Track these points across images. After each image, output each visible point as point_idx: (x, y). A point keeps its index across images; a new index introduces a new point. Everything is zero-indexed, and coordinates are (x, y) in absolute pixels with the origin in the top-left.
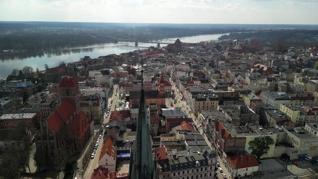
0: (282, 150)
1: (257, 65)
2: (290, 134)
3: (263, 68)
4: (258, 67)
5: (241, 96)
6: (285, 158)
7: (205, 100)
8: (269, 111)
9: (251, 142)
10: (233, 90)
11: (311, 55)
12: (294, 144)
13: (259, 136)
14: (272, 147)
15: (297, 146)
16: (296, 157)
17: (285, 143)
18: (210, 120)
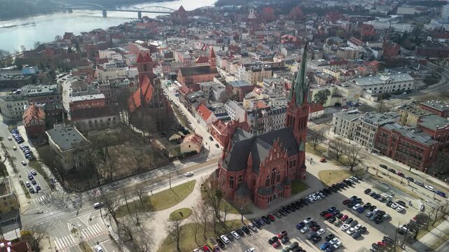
0: (336, 100)
1: (285, 36)
2: (339, 88)
3: (292, 39)
4: (287, 38)
5: (286, 66)
6: (338, 105)
7: (260, 70)
8: (318, 74)
9: (316, 95)
10: (280, 61)
11: (331, 23)
12: (343, 95)
13: (321, 89)
14: (329, 98)
15: (346, 96)
16: (345, 104)
17: (336, 95)
18: (275, 85)
